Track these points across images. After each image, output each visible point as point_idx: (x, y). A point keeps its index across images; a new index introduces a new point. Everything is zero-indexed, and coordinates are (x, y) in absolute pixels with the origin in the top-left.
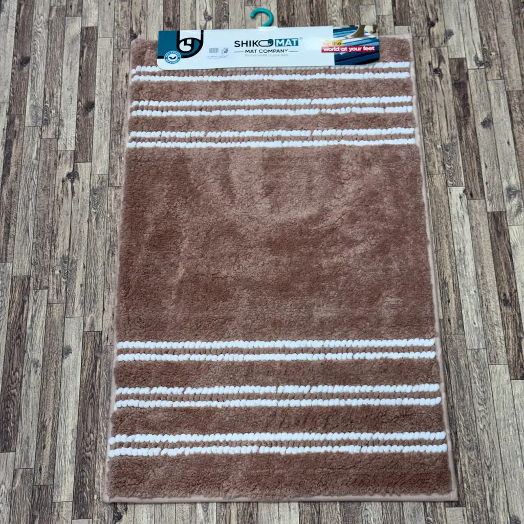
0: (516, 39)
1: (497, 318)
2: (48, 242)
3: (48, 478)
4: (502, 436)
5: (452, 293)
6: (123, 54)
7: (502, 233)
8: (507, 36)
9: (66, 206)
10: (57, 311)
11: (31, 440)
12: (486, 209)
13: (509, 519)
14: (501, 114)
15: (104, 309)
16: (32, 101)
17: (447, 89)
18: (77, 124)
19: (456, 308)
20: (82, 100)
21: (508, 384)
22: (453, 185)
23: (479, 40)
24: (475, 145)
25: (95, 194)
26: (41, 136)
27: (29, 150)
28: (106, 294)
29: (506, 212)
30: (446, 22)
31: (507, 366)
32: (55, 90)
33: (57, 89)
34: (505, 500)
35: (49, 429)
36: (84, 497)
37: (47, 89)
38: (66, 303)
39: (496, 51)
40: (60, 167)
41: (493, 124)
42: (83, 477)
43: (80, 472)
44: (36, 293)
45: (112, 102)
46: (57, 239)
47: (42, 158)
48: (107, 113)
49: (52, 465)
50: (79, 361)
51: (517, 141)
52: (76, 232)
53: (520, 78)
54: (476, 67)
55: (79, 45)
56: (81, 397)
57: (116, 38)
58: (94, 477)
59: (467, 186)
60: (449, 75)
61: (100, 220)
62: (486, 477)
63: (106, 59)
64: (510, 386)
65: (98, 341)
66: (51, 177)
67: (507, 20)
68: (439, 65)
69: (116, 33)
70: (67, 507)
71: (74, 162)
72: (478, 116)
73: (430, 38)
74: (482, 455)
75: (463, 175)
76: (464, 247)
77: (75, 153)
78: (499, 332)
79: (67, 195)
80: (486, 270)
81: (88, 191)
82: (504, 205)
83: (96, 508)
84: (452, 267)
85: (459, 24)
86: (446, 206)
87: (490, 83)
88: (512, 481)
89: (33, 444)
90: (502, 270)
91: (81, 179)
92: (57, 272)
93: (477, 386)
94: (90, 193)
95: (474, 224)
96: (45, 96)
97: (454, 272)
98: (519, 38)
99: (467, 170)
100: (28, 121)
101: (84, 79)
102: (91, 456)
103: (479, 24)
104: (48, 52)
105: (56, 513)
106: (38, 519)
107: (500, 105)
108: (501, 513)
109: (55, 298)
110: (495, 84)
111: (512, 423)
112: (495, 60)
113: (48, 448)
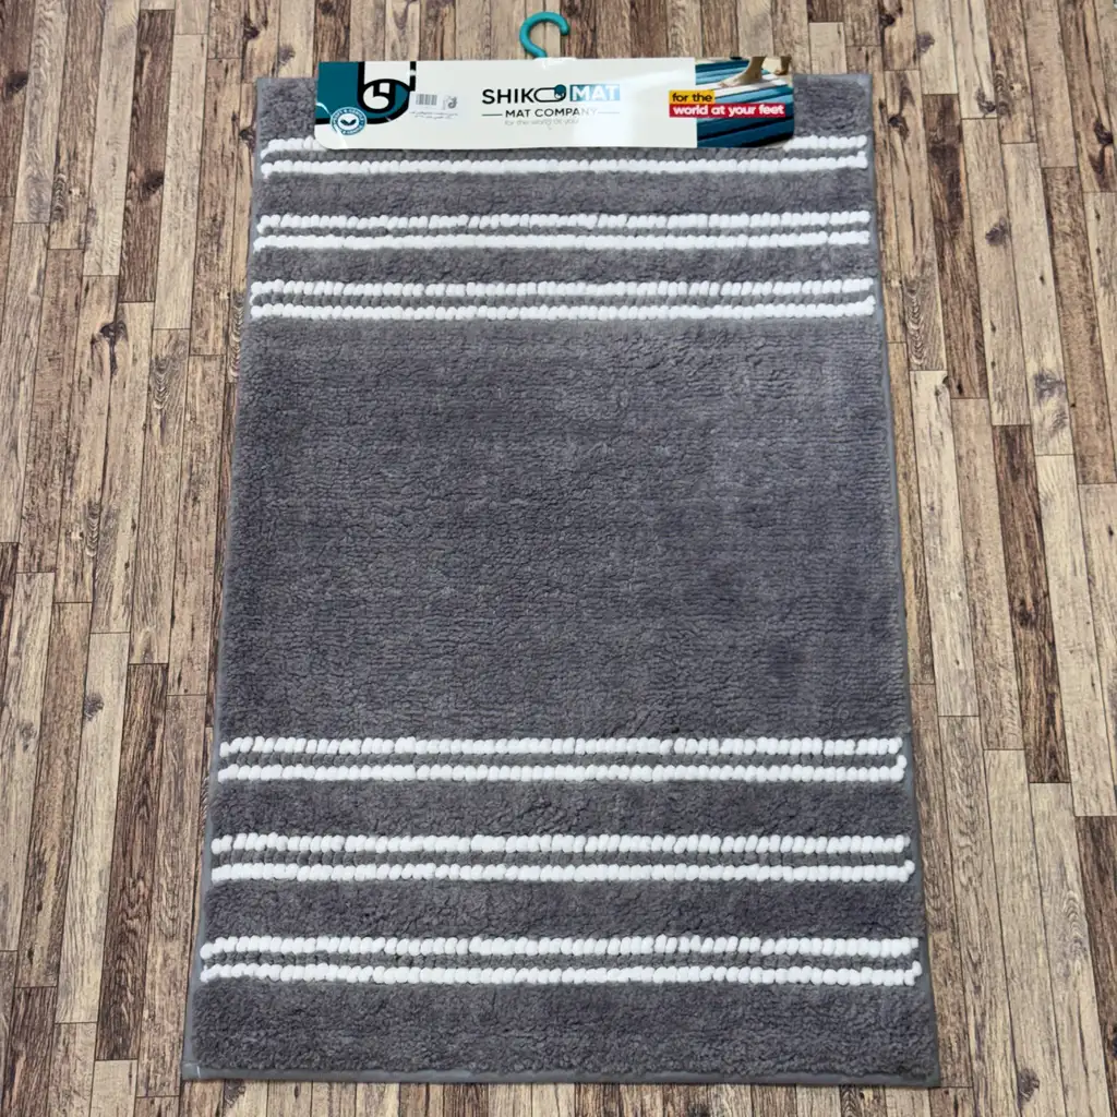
0: (1068, 57)
1: (1004, 651)
2: (57, 471)
3: (46, 973)
4: (1006, 901)
5: (913, 596)
6: (227, 71)
7: (1023, 470)
8: (1047, 50)
9: (99, 394)
10: (74, 619)
11: (11, 892)
12: (990, 419)
13: (1014, 1076)
14: (1029, 218)
15: (173, 617)
16: (30, 168)
17: (917, 161)
18: (125, 220)
19: (919, 629)
20: (138, 168)
21: (1023, 791)
22: (921, 367)
23: (989, 59)
24: (972, 282)
25: (161, 371)
26: (47, 246)
27: (21, 273)
28: (179, 586)
29: (1031, 426)
30: (918, 14)
31: (1022, 753)
32: (80, 145)
33: (85, 142)
34: (1008, 1036)
35: (52, 869)
36: (121, 1015)
37: (64, 143)
38: (93, 602)
39: (1023, 82)
40: (86, 312)
41: (1011, 237)
42: (120, 971)
43: (114, 963)
44: (29, 579)
45: (202, 172)
46: (78, 464)
47: (50, 291)
48: (189, 196)
49: (56, 946)
50: (119, 727)
51: (1061, 274)
52: (118, 453)
53: (1072, 139)
54: (980, 115)
55: (134, 48)
56: (121, 803)
57: (214, 34)
58: (144, 972)
59: (952, 371)
60: (922, 132)
61: (171, 426)
62: (969, 986)
63: (192, 78)
64: (1027, 794)
65: (160, 684)
66: (66, 331)
67: (1049, 15)
68: (902, 108)
69: (213, 25)
70: (86, 1034)
71: (118, 302)
72: (980, 219)
73: (883, 51)
74: (963, 940)
75: (943, 345)
76: (941, 501)
77: (121, 281)
78: (1008, 682)
79: (101, 372)
80: (985, 549)
81: (146, 365)
82: (1029, 412)
83: (146, 1037)
84: (915, 541)
85: (946, 22)
86: (906, 411)
87: (1007, 148)
88: (1024, 996)
89: (17, 900)
90: (1018, 551)
91: (131, 338)
92: (75, 536)
93: (957, 795)
94: (150, 369)
95: (963, 452)
96: (58, 157)
97: (919, 552)
98: (1073, 54)
99: (954, 336)
100: (22, 210)
101: (142, 123)
102: (139, 928)
103: (989, 21)
104: (66, 62)
105: (61, 1047)
106: (22, 1059)
107: (1027, 197)
108: (998, 1062)
109: (70, 591)
110: (1018, 150)
111: (1028, 875)
112: (1019, 100)
113: (48, 907)
